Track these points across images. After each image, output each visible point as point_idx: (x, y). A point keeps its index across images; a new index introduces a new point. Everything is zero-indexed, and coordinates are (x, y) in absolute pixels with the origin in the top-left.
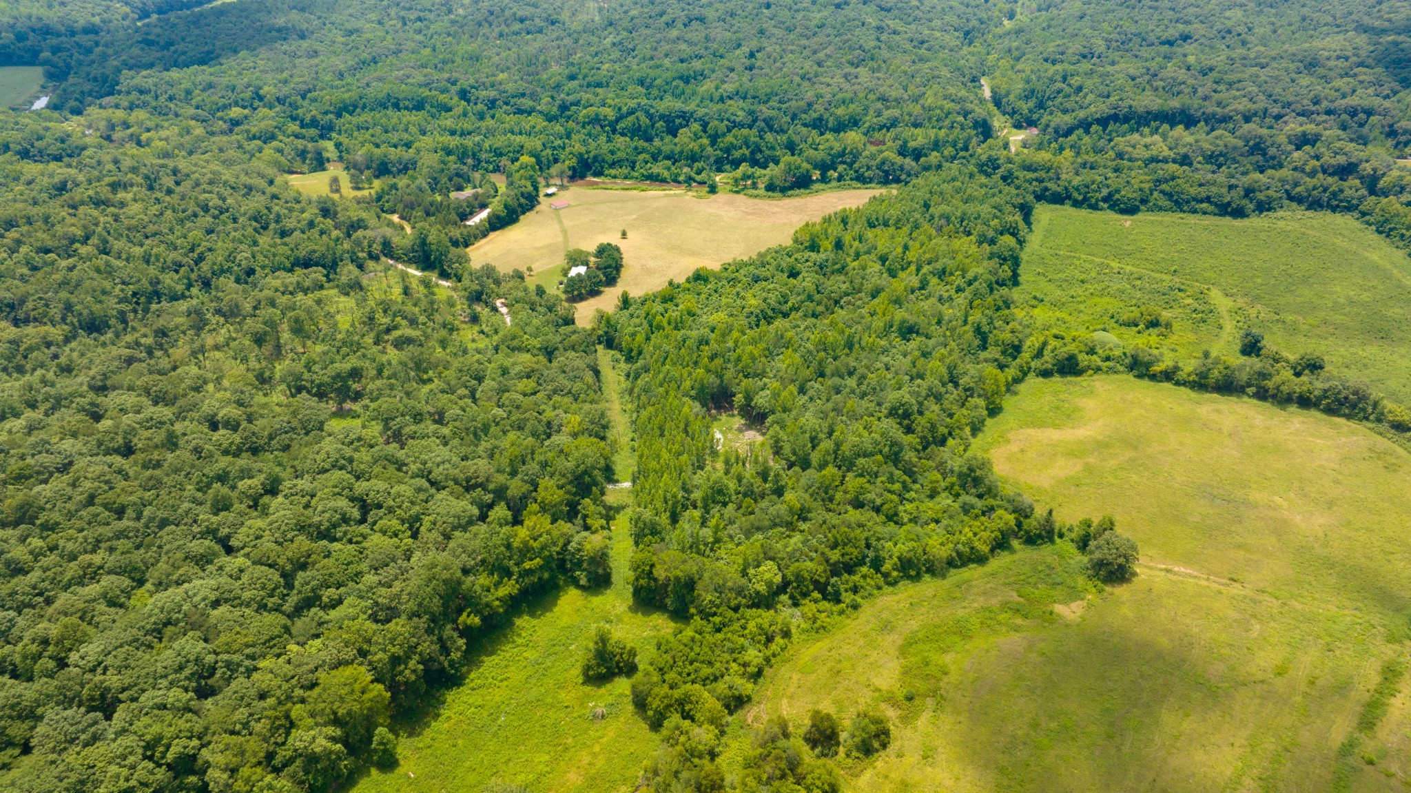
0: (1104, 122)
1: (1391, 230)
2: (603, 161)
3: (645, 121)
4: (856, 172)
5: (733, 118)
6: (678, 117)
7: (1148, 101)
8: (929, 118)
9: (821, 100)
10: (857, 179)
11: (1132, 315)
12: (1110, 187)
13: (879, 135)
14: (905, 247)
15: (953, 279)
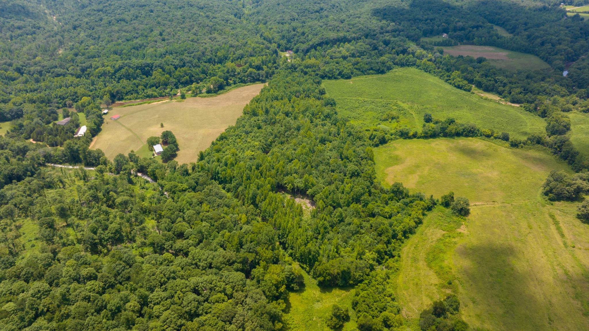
0: (320, 44)
1: (430, 70)
2: (121, 93)
3: (131, 71)
4: (240, 79)
5: (173, 63)
6: (146, 66)
7: (332, 35)
8: (256, 52)
9: (208, 50)
10: (242, 82)
11: (385, 116)
12: (339, 70)
13: (238, 62)
14: (293, 107)
15: (318, 116)
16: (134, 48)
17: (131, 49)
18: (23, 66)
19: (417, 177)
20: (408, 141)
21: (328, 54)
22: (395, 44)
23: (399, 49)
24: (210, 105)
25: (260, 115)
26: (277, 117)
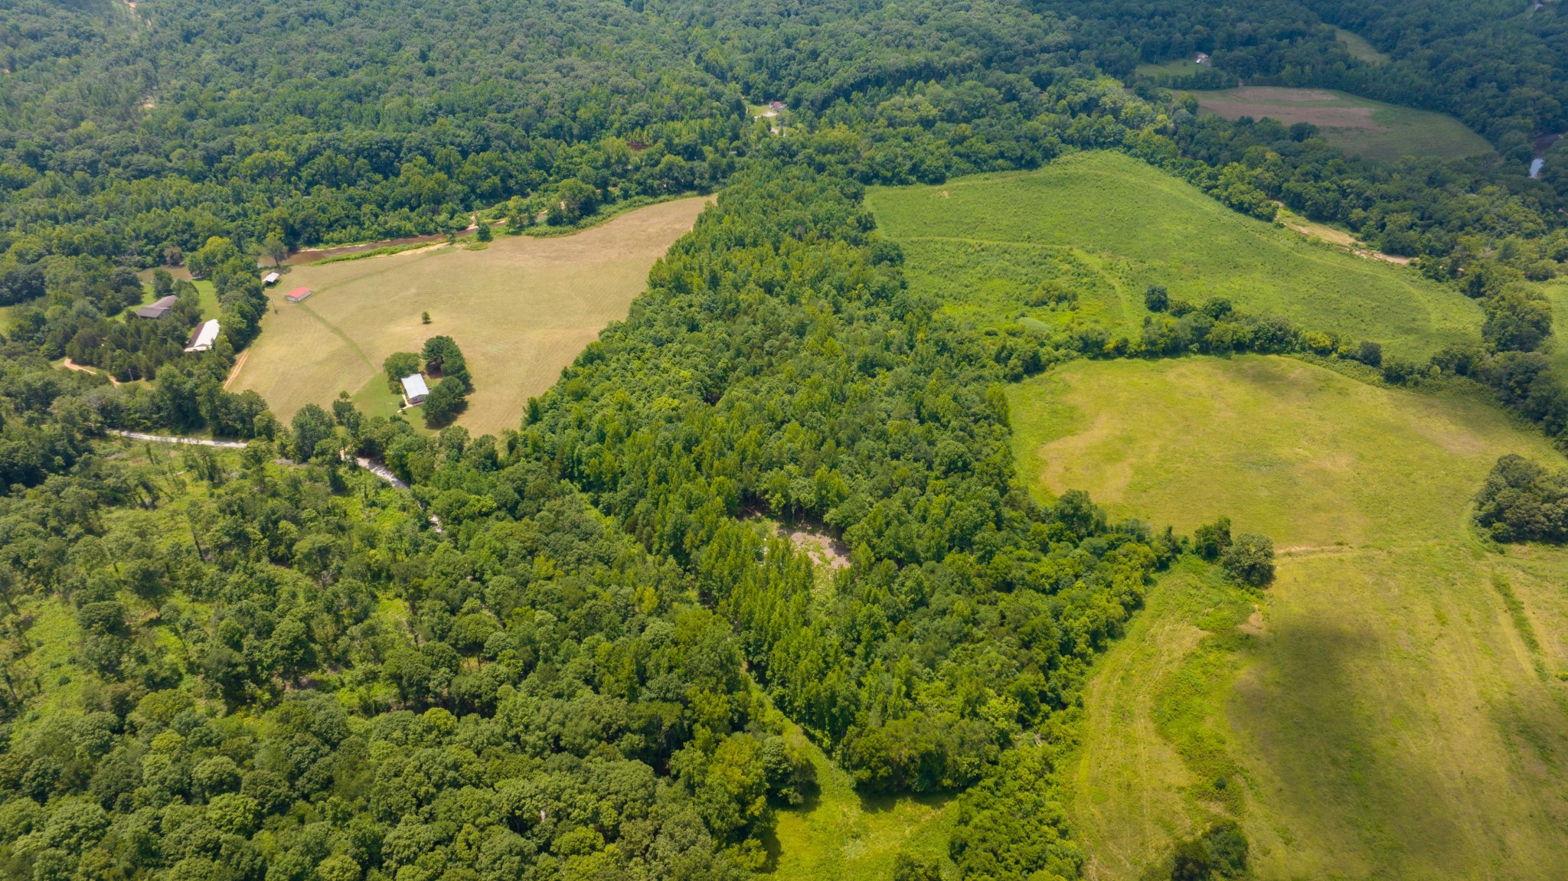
0: (861, 85)
1: (1162, 159)
2: (316, 223)
3: (341, 160)
4: (640, 184)
5: (457, 140)
6: (384, 149)
7: (894, 59)
8: (683, 108)
9: (551, 103)
10: (645, 192)
11: (1038, 293)
12: (911, 158)
13: (635, 135)
14: (785, 267)
15: (854, 293)
16: (350, 97)
17: (342, 99)
18: (44, 148)
19: (1129, 472)
20: (1101, 364)
21: (881, 114)
22: (1066, 85)
23: (1076, 99)
24: (557, 258)
25: (696, 290)
26: (741, 297)
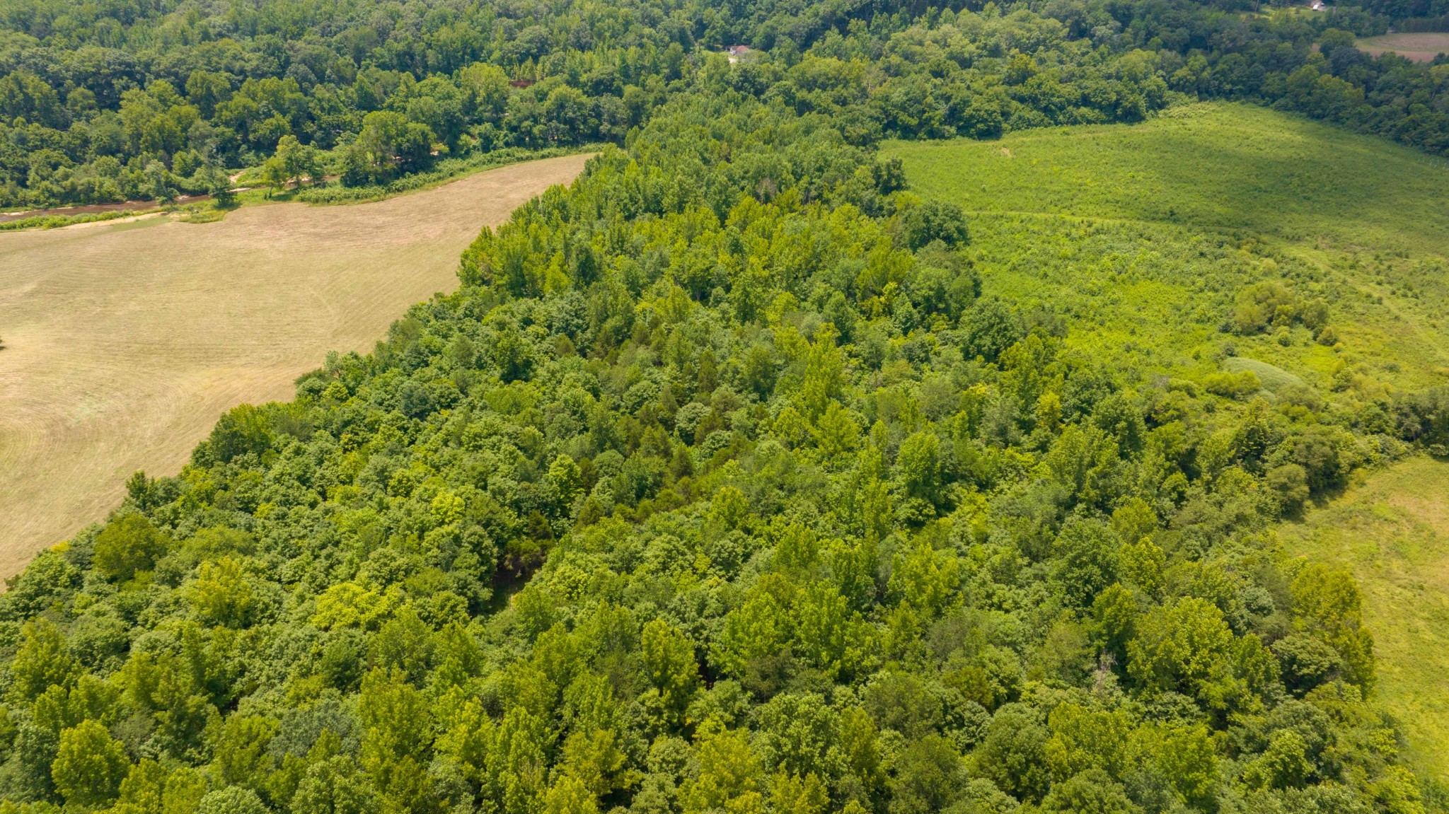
3: (39, 87)
4: (513, 129)
5: (237, 65)
8: (600, 35)
9: (400, 23)
10: (519, 142)
12: (947, 99)
13: (522, 71)
16: (114, 14)
21: (892, 50)
22: (1156, 18)
23: (1174, 36)
24: (330, 236)
